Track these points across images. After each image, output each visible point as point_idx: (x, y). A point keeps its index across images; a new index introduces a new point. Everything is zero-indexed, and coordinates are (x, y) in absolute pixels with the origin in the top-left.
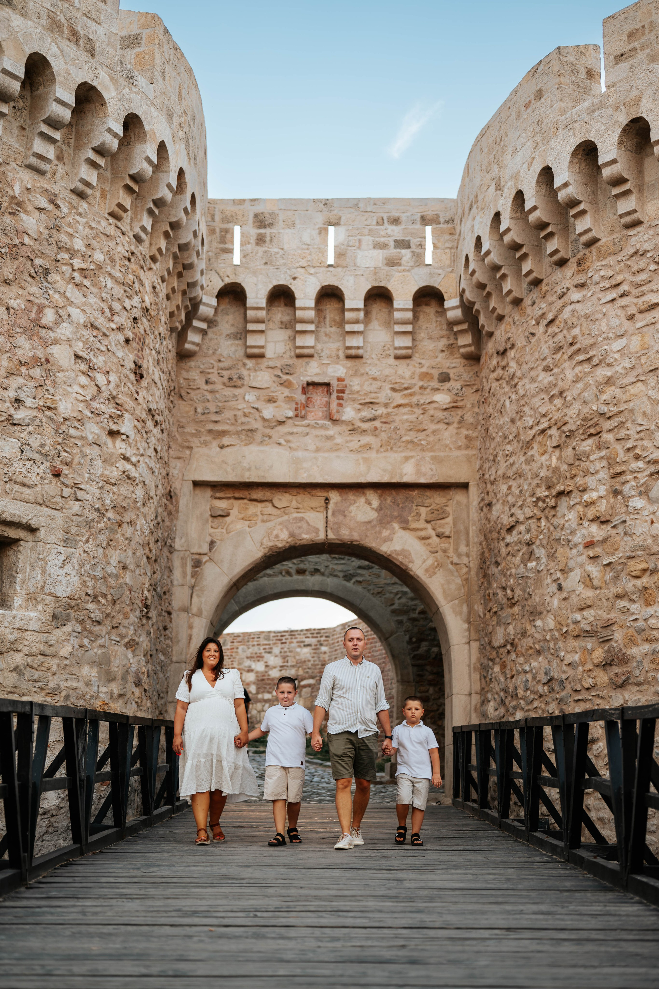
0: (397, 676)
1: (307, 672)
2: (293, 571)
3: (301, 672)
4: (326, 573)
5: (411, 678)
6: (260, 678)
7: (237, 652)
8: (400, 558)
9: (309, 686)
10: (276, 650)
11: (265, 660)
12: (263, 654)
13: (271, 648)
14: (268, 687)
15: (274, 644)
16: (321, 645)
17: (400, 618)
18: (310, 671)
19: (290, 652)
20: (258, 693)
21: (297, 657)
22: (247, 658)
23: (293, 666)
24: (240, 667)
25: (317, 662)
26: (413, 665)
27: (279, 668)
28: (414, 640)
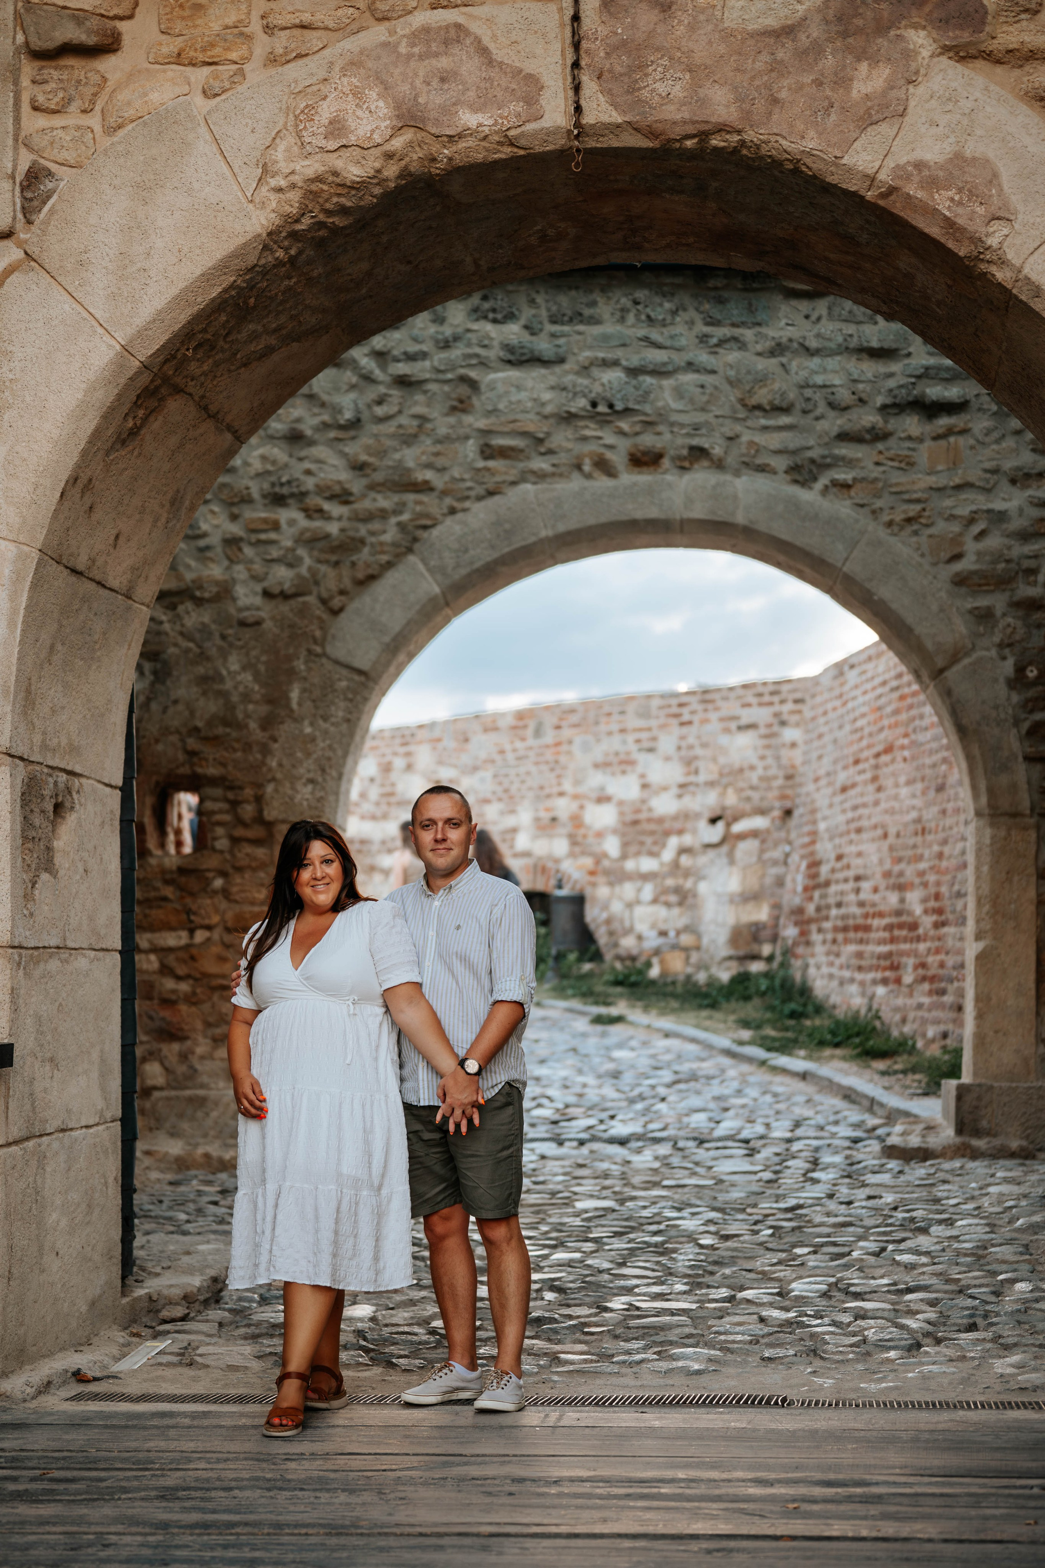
0: (976, 796)
1: (748, 799)
2: (618, 459)
3: (731, 799)
4: (731, 460)
5: (1025, 804)
6: (629, 818)
7: (569, 753)
8: (943, 200)
9: (754, 834)
10: (667, 743)
11: (639, 769)
12: (636, 756)
13: (654, 739)
14: (649, 840)
15: (663, 727)
16: (783, 723)
17: (983, 602)
18: (755, 795)
19: (704, 745)
20: (624, 857)
21: (722, 760)
22: (596, 766)
23: (711, 784)
24: (581, 790)
25: (773, 771)
26: (1028, 759)
27: (675, 791)
28: (1032, 673)
